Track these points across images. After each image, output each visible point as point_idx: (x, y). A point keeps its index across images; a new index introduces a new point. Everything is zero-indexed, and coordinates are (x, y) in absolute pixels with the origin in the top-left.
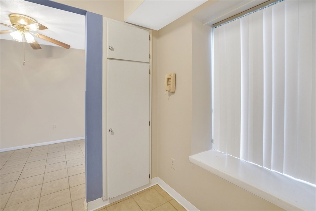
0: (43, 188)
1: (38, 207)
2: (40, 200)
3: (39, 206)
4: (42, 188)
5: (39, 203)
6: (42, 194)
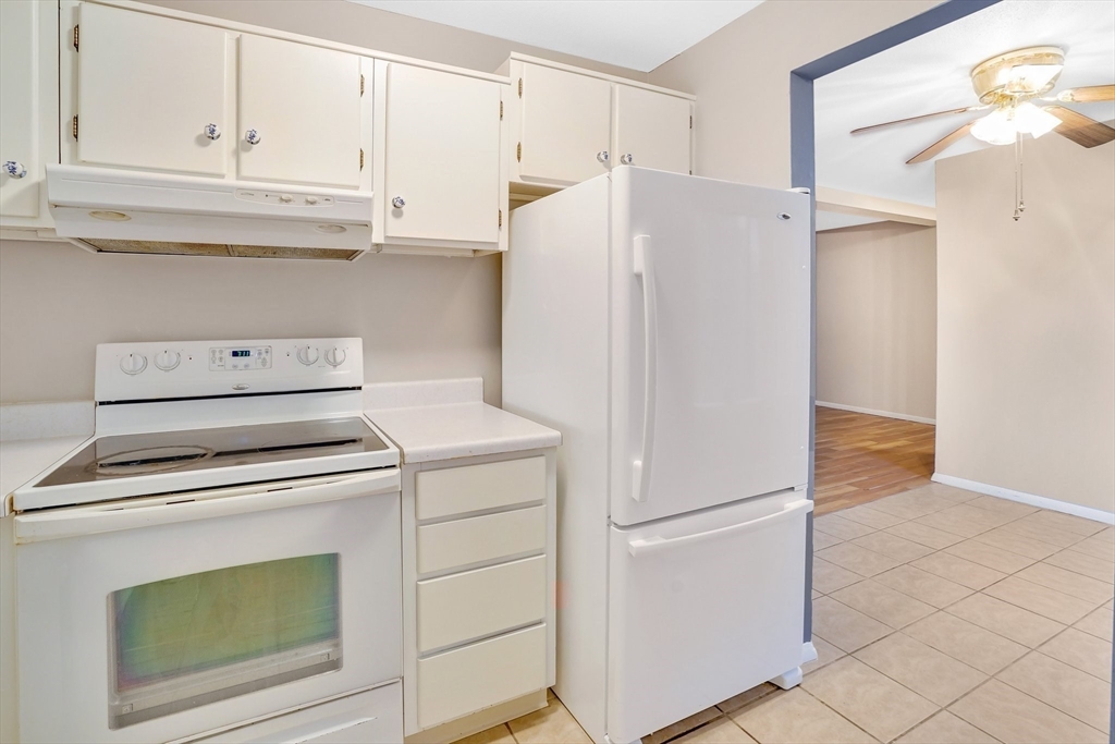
0: (1023, 660)
1: (962, 697)
2: (984, 686)
3: (966, 695)
4: (1018, 659)
5: (974, 689)
6: (1004, 676)
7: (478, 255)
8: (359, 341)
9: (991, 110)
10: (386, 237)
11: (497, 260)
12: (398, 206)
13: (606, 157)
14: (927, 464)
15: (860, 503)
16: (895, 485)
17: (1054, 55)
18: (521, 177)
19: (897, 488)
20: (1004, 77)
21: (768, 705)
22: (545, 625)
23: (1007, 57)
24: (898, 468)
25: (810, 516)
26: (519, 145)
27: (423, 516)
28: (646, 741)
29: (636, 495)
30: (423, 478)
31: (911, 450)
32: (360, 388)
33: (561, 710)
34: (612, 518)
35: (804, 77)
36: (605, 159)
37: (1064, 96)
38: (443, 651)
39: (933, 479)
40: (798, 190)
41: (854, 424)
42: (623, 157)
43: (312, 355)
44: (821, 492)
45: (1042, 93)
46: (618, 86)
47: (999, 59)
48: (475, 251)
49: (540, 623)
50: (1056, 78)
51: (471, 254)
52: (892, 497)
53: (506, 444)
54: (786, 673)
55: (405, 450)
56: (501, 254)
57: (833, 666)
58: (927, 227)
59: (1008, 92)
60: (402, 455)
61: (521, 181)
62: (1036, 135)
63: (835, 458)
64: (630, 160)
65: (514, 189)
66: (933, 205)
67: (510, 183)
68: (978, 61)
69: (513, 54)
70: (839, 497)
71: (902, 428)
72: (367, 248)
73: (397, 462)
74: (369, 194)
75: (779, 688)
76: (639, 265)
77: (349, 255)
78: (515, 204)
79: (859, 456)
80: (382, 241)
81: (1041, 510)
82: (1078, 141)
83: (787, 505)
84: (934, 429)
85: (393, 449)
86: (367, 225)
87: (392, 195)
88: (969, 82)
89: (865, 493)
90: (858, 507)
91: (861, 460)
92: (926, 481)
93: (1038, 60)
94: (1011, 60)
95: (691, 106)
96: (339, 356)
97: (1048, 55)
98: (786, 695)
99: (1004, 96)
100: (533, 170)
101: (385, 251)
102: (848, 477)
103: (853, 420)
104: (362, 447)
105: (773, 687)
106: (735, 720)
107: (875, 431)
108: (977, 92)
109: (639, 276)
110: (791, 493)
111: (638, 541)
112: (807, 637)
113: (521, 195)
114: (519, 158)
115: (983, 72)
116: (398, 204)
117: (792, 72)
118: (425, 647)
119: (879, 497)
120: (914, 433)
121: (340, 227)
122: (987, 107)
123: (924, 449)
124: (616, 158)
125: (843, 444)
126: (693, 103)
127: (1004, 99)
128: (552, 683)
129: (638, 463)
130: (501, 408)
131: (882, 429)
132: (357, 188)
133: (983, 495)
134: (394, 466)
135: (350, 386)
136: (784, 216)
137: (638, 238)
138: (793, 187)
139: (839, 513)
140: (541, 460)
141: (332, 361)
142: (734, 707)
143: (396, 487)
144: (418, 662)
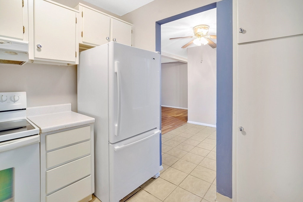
7: (69, 65)
8: (25, 93)
9: (197, 38)
10: (35, 58)
11: (76, 67)
12: (39, 48)
13: (109, 39)
14: (186, 119)
15: (173, 130)
16: (180, 124)
17: (207, 27)
18: (83, 42)
19: (180, 125)
20: (199, 31)
21: (152, 183)
22: (91, 176)
23: (199, 26)
24: (180, 120)
25: (161, 135)
26: (82, 32)
27: (48, 149)
28: (121, 201)
29: (116, 134)
30: (49, 137)
31: (183, 116)
32: (25, 109)
33: (96, 199)
34: (110, 142)
35: (159, 24)
36: (108, 39)
37: (209, 37)
38: (56, 191)
39: (187, 122)
40: (157, 52)
41: (172, 111)
42: (113, 39)
43: (4, 98)
44: (164, 128)
45: (205, 36)
46: (112, 19)
47: (198, 27)
48: (68, 64)
49: (89, 175)
50: (208, 32)
51: (67, 65)
52: (179, 127)
53: (78, 123)
54: (156, 175)
55: (42, 129)
56: (77, 65)
57: (167, 170)
58: (185, 63)
59: (200, 34)
60: (40, 130)
61: (83, 43)
62: (205, 45)
63: (168, 119)
64: (115, 40)
65: (80, 45)
66: (187, 58)
67: (79, 44)
68: (194, 26)
69: (80, 3)
70: (168, 129)
71: (182, 111)
72: (27, 61)
73: (39, 133)
74: (27, 42)
75: (155, 178)
76: (116, 70)
77: (21, 63)
78: (81, 50)
79: (172, 118)
80: (33, 59)
81: (207, 126)
82: (211, 47)
83: (155, 132)
84: (187, 111)
85: (37, 129)
86: (26, 53)
87: (37, 44)
88: (192, 31)
89: (174, 127)
90: (172, 131)
91: (173, 119)
92: (186, 123)
93: (204, 28)
94: (200, 27)
95: (132, 27)
96: (16, 98)
97: (206, 27)
98: (156, 180)
99: (199, 35)
100: (87, 40)
101: (35, 62)
102: (171, 124)
103: (171, 110)
104: (26, 129)
105: (153, 179)
106: (144, 189)
107: (176, 112)
108: (194, 34)
109: (116, 73)
110: (156, 129)
111: (117, 147)
112: (161, 164)
113: (83, 48)
114: (82, 36)
115: (195, 29)
116: (39, 47)
117: (156, 22)
118: (48, 192)
119: (177, 128)
120: (184, 112)
121: (15, 53)
122: (196, 37)
123: (185, 116)
124: (111, 39)
125: (169, 116)
126: (132, 26)
127: (199, 36)
128: (94, 192)
129: (116, 125)
130: (77, 113)
131: (178, 111)
132: (22, 40)
133: (197, 125)
134: (37, 134)
135: (21, 109)
136: (154, 59)
137: (116, 62)
138: (156, 51)
139: (168, 133)
140: (89, 127)
141: (13, 100)
142: (144, 186)
143: (38, 141)
144: (46, 197)
